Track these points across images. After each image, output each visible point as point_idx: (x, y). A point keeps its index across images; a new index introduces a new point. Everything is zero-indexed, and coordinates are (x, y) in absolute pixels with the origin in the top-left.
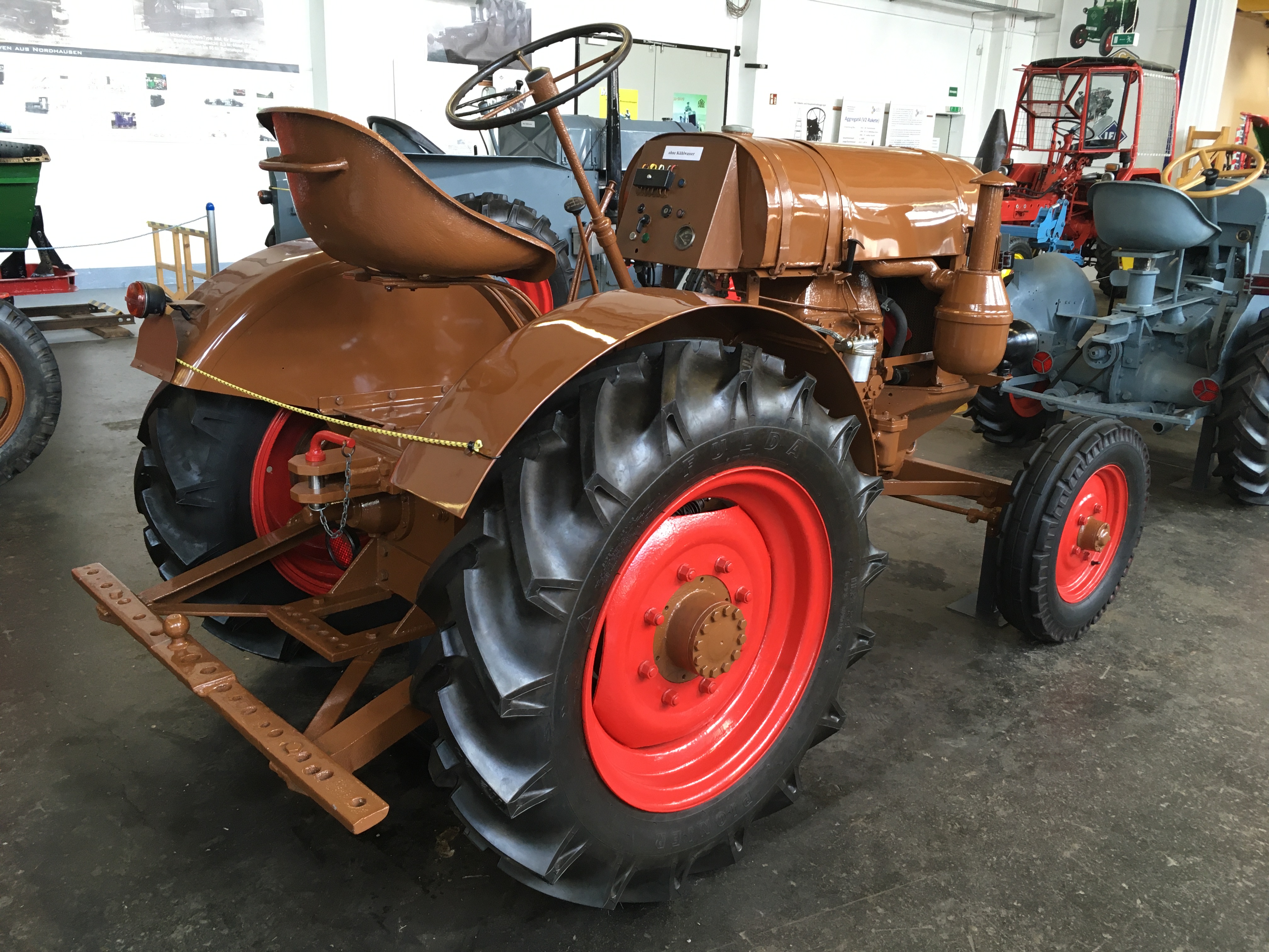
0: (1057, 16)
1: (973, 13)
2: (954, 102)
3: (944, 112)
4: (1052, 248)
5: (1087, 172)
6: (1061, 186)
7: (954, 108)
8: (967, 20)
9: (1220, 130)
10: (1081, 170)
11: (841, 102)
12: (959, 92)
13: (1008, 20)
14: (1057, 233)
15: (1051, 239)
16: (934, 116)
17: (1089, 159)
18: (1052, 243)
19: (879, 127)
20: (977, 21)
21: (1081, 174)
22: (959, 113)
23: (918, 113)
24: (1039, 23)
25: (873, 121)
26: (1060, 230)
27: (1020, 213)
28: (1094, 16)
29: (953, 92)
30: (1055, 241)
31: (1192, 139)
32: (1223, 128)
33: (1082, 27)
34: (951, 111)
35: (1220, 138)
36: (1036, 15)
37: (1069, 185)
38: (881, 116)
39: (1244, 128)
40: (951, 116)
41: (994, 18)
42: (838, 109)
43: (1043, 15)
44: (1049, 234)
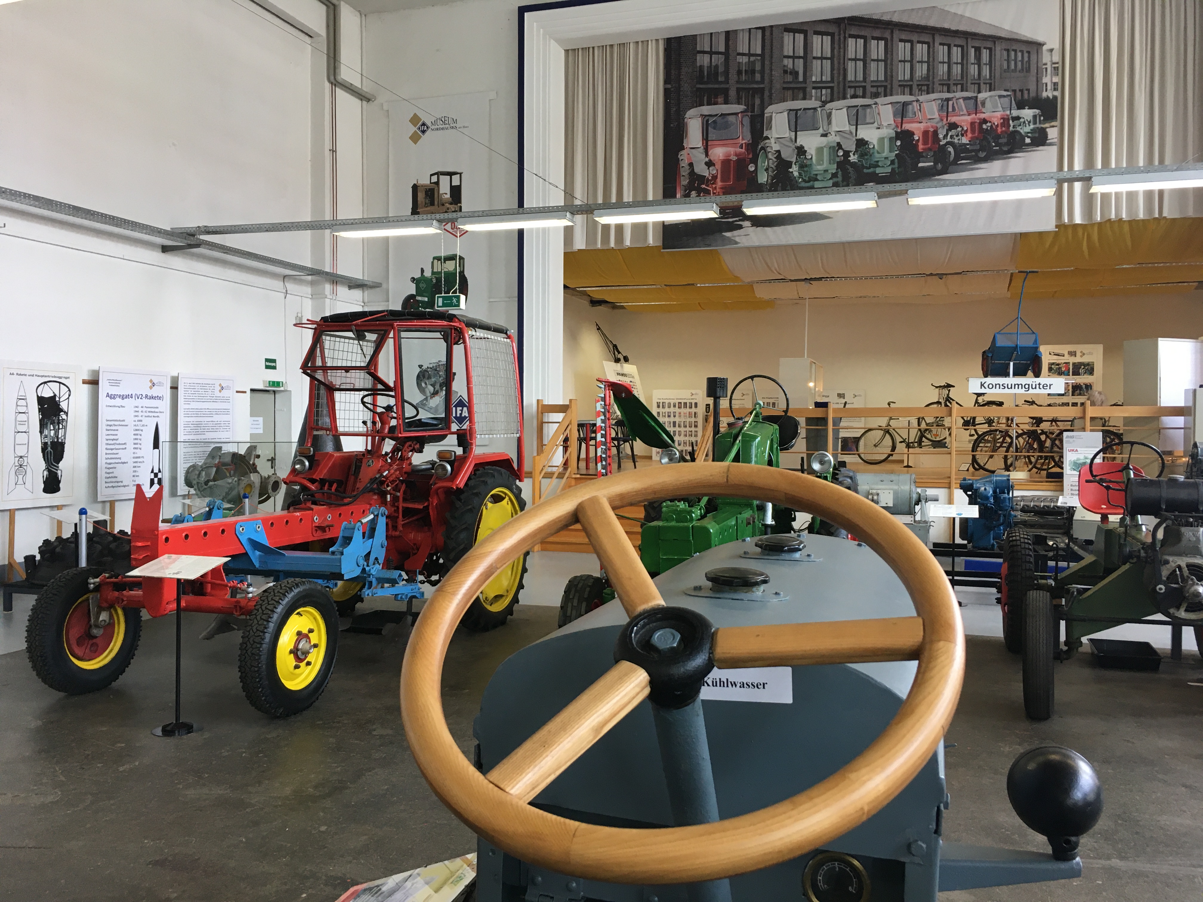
0: (384, 286)
1: (285, 277)
2: (272, 376)
3: (261, 387)
4: (371, 583)
5: (417, 459)
6: (382, 483)
7: (274, 382)
8: (278, 284)
9: (568, 403)
10: (409, 459)
11: (96, 373)
12: (278, 364)
13: (328, 287)
14: (376, 559)
15: (367, 569)
16: (249, 392)
17: (419, 445)
18: (369, 575)
19: (165, 405)
20: (291, 286)
21: (411, 464)
22: (282, 389)
23: (222, 388)
24: (366, 293)
25: (152, 398)
26: (380, 553)
27: (321, 528)
28: (423, 285)
29: (271, 364)
30: (373, 572)
31: (542, 413)
32: (571, 401)
33: (411, 297)
34: (270, 386)
35: (569, 411)
36: (360, 283)
37: (393, 482)
38: (167, 393)
39: (604, 399)
40: (274, 392)
41: (312, 283)
42: (94, 382)
43: (368, 283)
44: (362, 562)
